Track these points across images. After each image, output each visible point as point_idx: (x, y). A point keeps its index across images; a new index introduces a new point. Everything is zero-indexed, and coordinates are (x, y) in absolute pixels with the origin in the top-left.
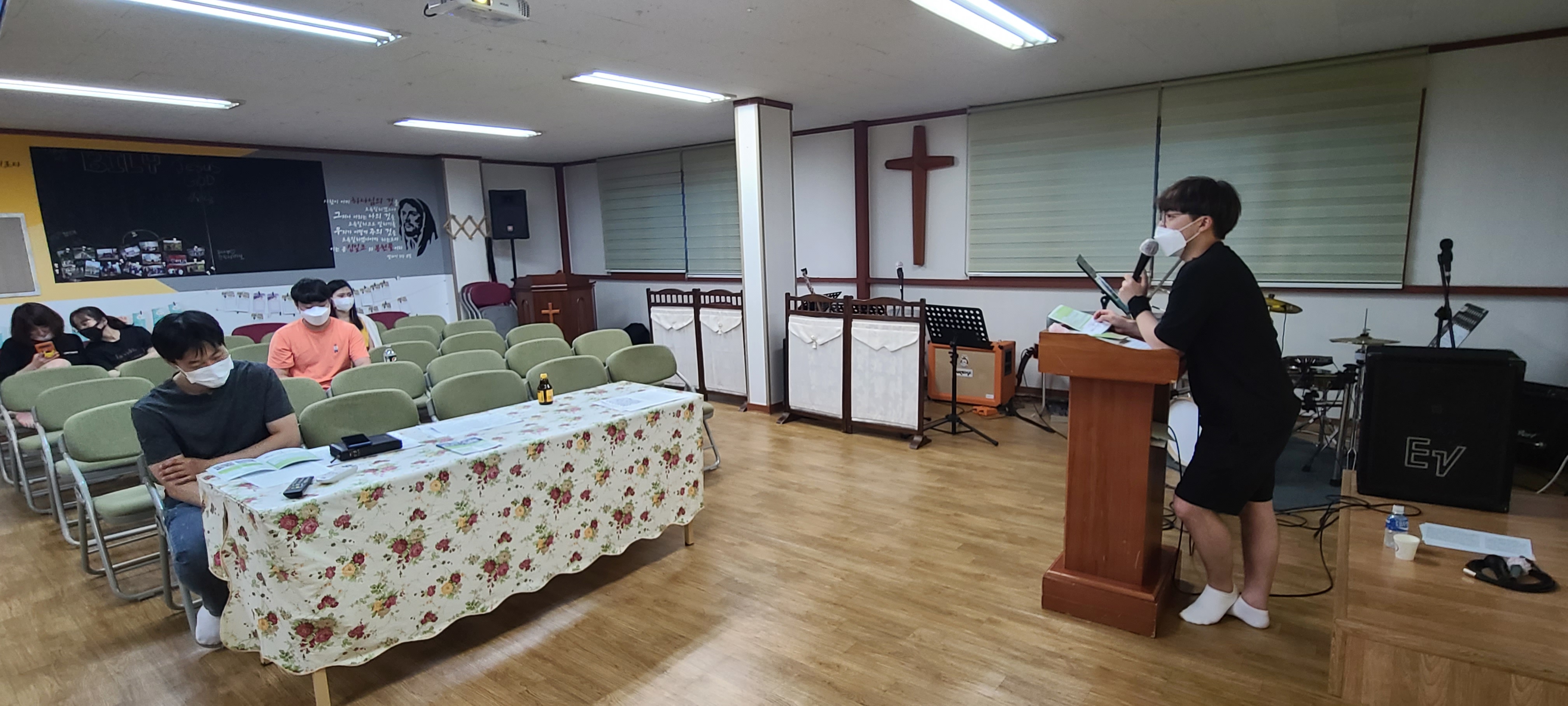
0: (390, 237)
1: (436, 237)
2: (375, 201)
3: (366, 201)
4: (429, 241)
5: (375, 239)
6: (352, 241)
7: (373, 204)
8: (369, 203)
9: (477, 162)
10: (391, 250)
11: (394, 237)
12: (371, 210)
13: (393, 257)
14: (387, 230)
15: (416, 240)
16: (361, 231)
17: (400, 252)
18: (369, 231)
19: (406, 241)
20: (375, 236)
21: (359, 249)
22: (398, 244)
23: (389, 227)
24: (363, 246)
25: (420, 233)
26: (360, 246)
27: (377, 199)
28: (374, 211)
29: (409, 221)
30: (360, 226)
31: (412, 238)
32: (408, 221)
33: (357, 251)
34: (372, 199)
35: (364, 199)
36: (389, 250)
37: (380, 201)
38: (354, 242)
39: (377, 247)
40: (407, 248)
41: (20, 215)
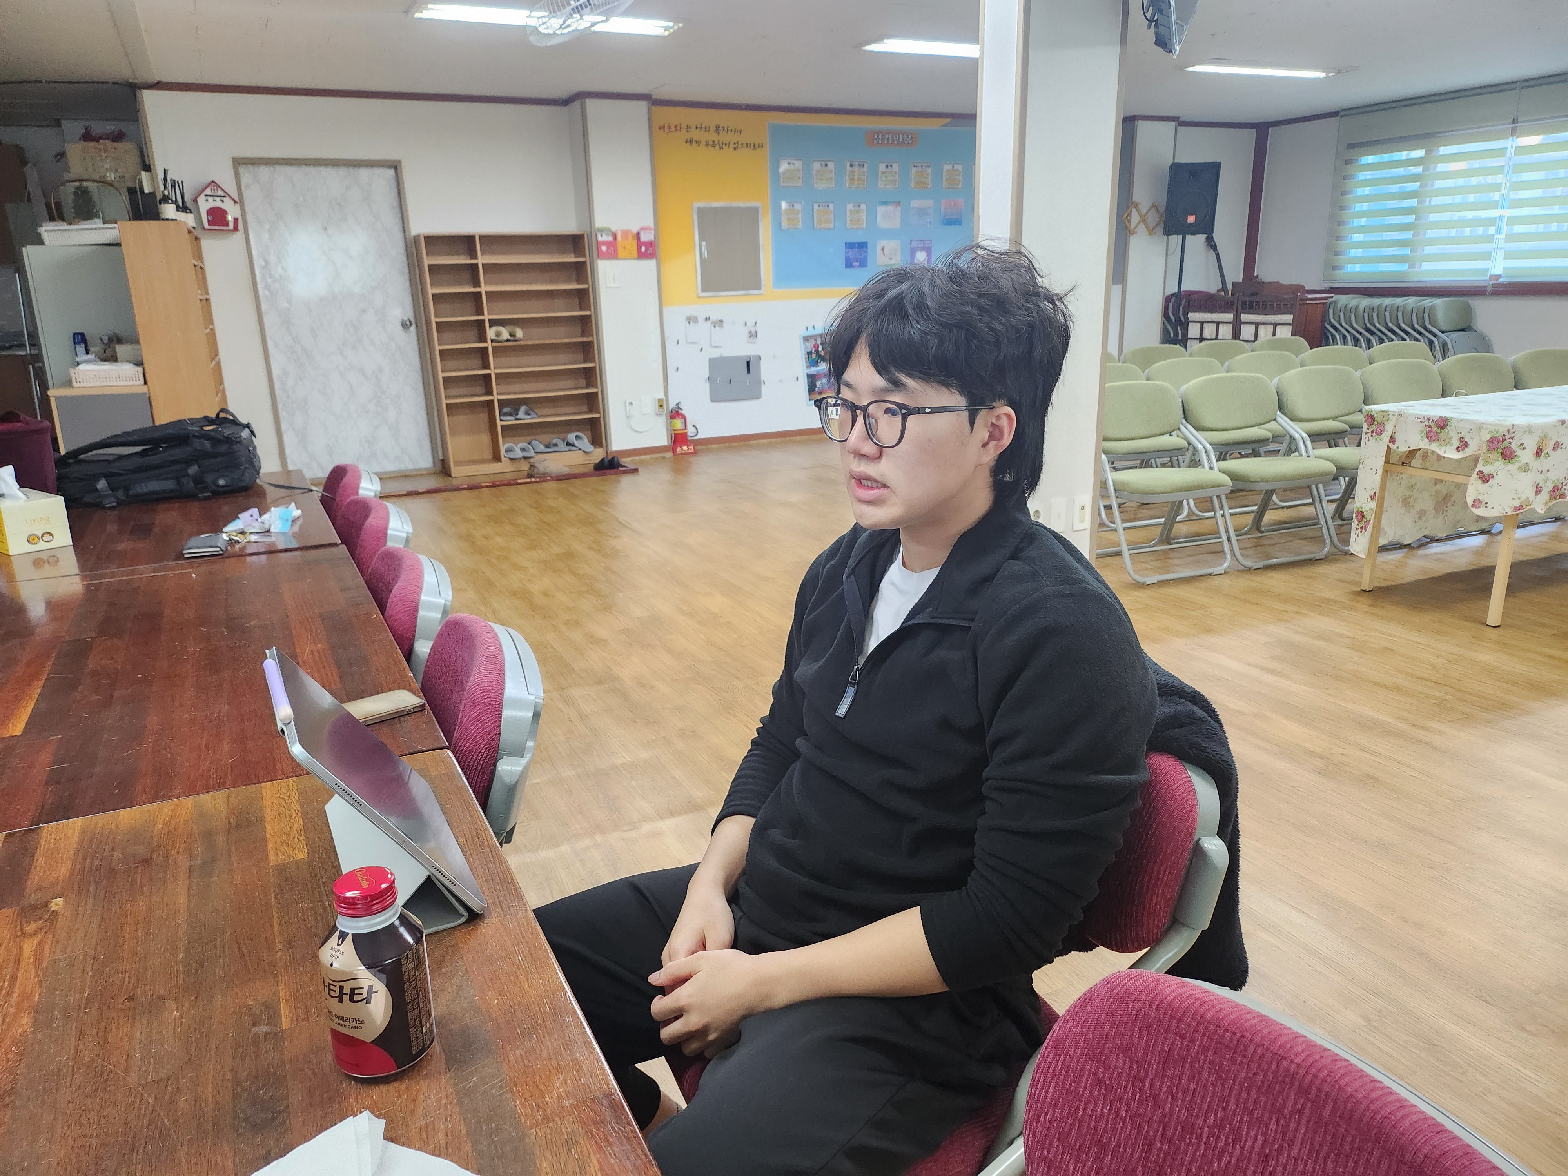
9: (1174, 123)
41: (758, 204)
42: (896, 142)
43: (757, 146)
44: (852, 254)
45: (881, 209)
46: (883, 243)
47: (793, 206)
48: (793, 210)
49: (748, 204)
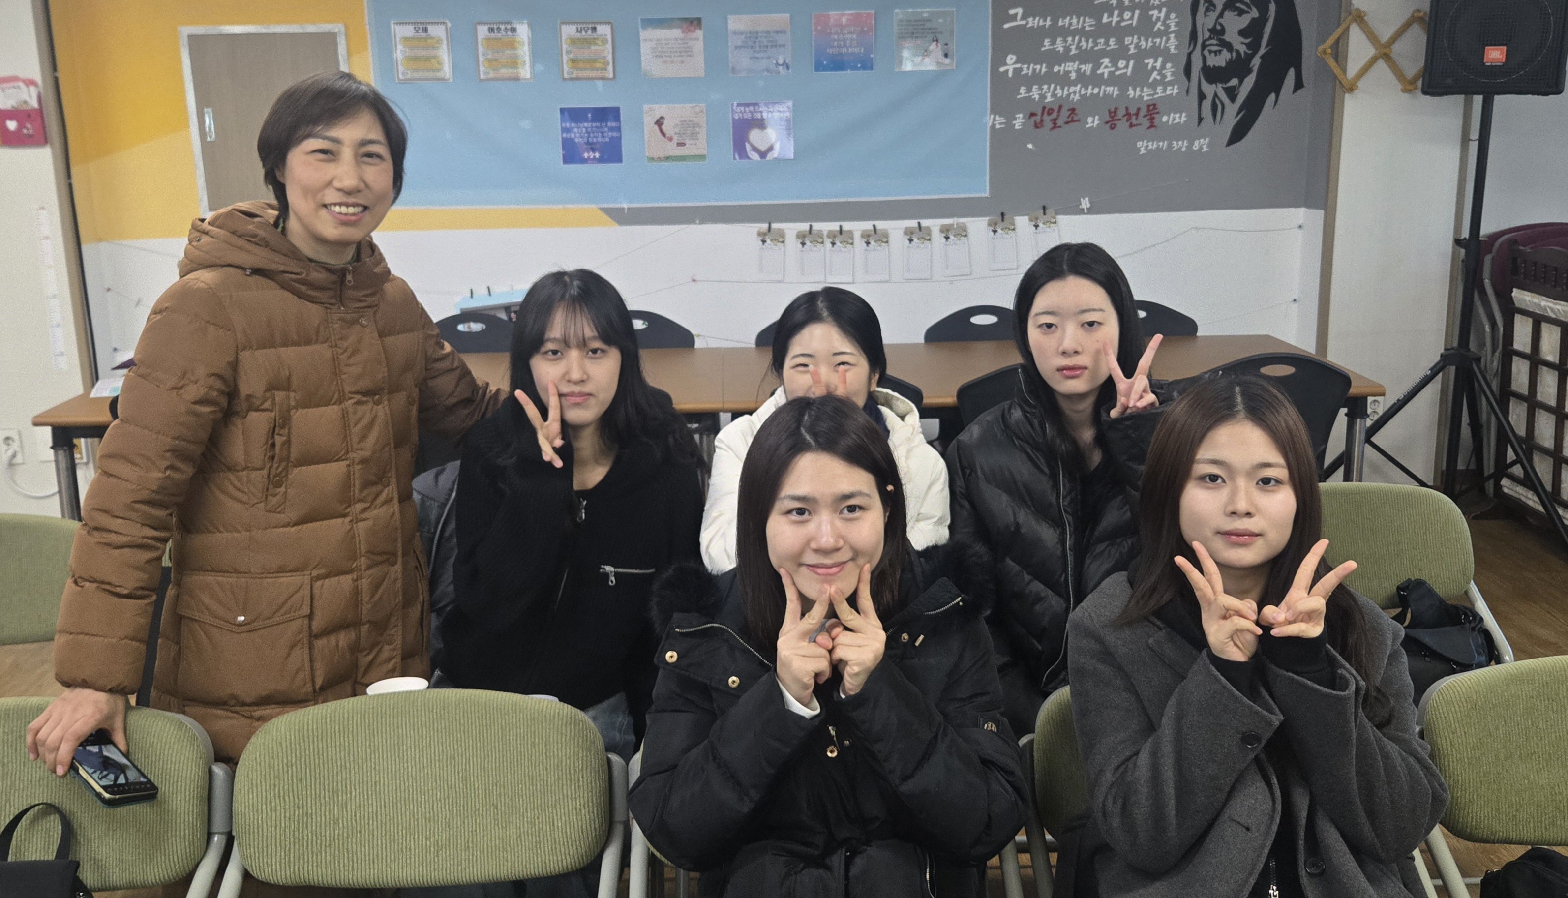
0: (1154, 85)
1: (1299, 85)
4: (1273, 96)
5: (1110, 89)
6: (1043, 97)
10: (1152, 126)
11: (1165, 85)
13: (1153, 146)
14: (1150, 61)
15: (1232, 93)
16: (1071, 67)
17: (1176, 132)
18: (1098, 66)
19: (1202, 97)
20: (1112, 80)
21: (1060, 122)
22: (1173, 105)
23: (1155, 52)
24: (1073, 110)
25: (1250, 71)
28: (1120, 3)
29: (1223, 31)
30: (1074, 51)
31: (1219, 89)
32: (1217, 32)
33: (1055, 126)
36: (1146, 123)
38: (1049, 99)
39: (1113, 113)
40: (1200, 120)
41: (337, 28)
44: (579, 133)
45: (650, 38)
46: (660, 110)
47: (426, 30)
48: (426, 39)
49: (311, 29)
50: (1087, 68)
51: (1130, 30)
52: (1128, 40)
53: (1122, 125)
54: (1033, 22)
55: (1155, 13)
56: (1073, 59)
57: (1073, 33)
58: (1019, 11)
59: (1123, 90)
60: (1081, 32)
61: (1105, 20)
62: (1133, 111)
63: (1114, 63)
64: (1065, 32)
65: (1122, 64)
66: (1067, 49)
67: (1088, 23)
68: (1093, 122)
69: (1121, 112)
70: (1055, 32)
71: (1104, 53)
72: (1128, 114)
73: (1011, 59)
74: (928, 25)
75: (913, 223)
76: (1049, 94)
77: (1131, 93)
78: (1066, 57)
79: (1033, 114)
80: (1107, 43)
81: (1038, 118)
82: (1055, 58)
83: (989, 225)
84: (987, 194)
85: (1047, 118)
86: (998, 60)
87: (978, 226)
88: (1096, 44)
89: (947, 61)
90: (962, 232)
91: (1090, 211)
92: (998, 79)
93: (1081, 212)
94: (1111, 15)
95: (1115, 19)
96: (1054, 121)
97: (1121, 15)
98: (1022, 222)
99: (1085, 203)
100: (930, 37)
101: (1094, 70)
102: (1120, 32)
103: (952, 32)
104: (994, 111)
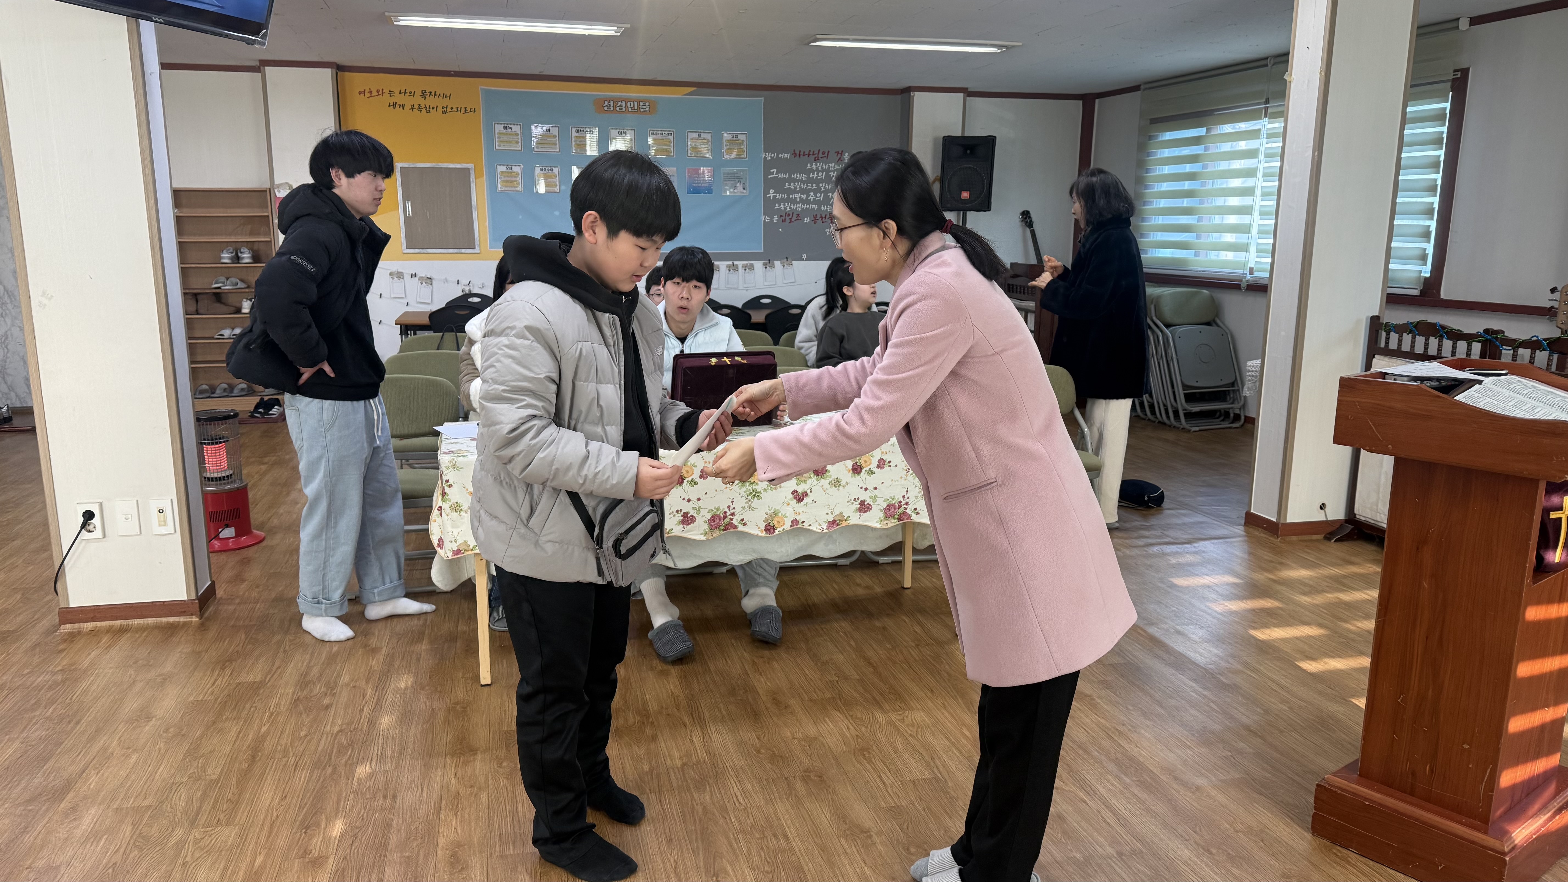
2: (821, 155)
3: (809, 155)
5: (814, 206)
6: (785, 208)
7: (816, 160)
8: (812, 158)
9: (961, 95)
12: (814, 167)
16: (797, 196)
18: (808, 195)
20: (815, 202)
21: (793, 220)
24: (798, 215)
26: (795, 216)
27: (823, 153)
28: (817, 168)
30: (798, 189)
33: (791, 222)
34: (816, 152)
35: (807, 153)
37: (826, 155)
39: (815, 217)
41: (470, 166)
42: (630, 109)
43: (468, 109)
47: (511, 168)
48: (511, 173)
49: (458, 166)
50: (804, 197)
51: (821, 181)
52: (821, 185)
53: (819, 221)
54: (781, 176)
55: (832, 173)
56: (798, 192)
57: (798, 181)
58: (775, 170)
59: (819, 207)
60: (801, 181)
61: (811, 176)
62: (824, 216)
63: (815, 195)
64: (795, 181)
65: (818, 195)
66: (796, 188)
67: (804, 177)
68: (807, 220)
69: (819, 216)
70: (791, 180)
71: (811, 190)
72: (821, 217)
73: (772, 191)
74: (736, 175)
75: (730, 263)
76: (788, 207)
77: (823, 208)
78: (795, 191)
79: (781, 216)
80: (812, 186)
81: (784, 218)
82: (790, 192)
83: (764, 265)
84: (762, 251)
85: (787, 218)
86: (766, 192)
87: (758, 265)
88: (807, 186)
89: (745, 191)
90: (752, 267)
91: (807, 260)
92: (766, 200)
93: (803, 260)
94: (813, 174)
95: (815, 176)
96: (791, 219)
97: (817, 174)
98: (777, 263)
99: (804, 256)
100: (737, 180)
101: (807, 197)
102: (818, 181)
103: (746, 179)
104: (765, 214)
